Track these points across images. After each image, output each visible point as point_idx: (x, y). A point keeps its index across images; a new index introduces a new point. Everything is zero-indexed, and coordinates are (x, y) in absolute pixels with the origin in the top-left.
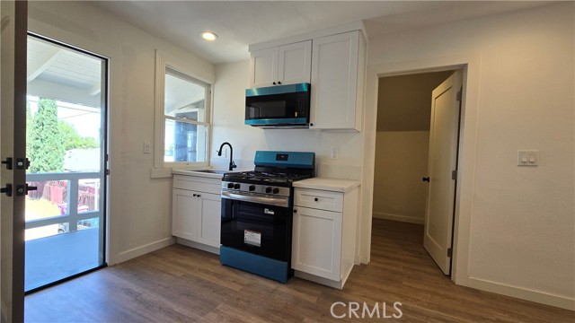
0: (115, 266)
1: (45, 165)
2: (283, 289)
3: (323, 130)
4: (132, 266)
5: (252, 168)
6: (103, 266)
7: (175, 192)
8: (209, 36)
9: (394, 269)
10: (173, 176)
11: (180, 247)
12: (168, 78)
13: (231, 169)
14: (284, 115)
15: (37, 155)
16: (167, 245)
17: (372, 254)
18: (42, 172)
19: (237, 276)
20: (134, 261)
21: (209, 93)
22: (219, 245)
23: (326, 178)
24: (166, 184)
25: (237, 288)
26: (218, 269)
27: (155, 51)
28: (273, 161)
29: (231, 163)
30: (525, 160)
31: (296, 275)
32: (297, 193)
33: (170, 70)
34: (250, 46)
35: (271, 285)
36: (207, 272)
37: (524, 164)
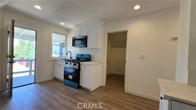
0: (37, 83)
1: (30, 57)
2: (76, 90)
3: (93, 48)
4: (41, 83)
5: (75, 58)
6: (35, 83)
7: (55, 65)
8: (62, 24)
9: (111, 87)
10: (54, 60)
11: (56, 80)
12: (53, 34)
13: (71, 59)
14: (81, 44)
15: (28, 54)
16: (53, 79)
17: (106, 84)
18: (29, 59)
19: (66, 87)
20: (43, 82)
21: (66, 38)
22: (63, 79)
23: (94, 61)
24: (53, 62)
25: (64, 89)
26: (62, 85)
27: (50, 28)
28: (80, 57)
29: (71, 57)
30: (141, 57)
31: (81, 87)
32: (81, 65)
33: (54, 32)
34: (74, 25)
35: (73, 89)
36: (59, 86)
37: (141, 58)
